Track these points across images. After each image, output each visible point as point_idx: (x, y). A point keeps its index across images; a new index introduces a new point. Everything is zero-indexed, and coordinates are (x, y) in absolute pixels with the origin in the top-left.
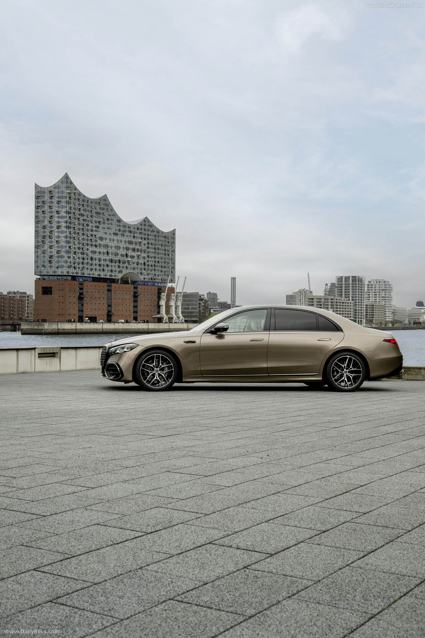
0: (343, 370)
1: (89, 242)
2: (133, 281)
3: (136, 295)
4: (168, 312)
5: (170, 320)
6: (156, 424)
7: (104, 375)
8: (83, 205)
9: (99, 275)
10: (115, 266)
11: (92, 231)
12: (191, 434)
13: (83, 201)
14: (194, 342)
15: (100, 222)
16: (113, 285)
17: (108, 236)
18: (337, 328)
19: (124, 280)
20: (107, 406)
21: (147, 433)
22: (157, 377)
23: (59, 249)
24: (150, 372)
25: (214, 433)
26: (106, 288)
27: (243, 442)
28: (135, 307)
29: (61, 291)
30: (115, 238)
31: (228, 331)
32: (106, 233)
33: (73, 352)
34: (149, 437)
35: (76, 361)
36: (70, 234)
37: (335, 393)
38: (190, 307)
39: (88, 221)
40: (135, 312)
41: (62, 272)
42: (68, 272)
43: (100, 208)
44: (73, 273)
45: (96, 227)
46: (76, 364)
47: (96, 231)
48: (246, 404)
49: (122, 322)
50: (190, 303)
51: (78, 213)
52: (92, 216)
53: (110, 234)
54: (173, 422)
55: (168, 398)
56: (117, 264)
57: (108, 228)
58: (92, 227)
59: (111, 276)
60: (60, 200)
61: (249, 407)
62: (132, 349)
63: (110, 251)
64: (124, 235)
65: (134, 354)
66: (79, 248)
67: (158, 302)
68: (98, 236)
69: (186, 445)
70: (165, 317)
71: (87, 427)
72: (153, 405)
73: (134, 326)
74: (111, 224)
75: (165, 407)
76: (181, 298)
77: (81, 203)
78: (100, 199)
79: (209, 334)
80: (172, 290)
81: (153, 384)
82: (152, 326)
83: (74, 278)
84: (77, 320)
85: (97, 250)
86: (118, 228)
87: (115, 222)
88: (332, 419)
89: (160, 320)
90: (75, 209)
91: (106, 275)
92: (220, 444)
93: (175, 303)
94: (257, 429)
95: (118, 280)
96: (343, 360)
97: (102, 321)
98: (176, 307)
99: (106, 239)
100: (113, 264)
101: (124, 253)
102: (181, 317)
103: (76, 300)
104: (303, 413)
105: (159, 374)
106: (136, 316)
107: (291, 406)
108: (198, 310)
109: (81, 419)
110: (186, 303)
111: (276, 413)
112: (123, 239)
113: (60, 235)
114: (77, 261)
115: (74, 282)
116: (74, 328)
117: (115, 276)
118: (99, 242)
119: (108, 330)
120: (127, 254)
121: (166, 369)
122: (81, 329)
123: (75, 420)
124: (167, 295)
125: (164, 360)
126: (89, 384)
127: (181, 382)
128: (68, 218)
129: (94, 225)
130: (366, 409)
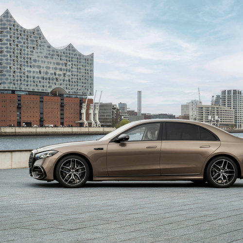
0: (220, 171)
1: (26, 64)
2: (60, 95)
3: (63, 105)
4: (88, 118)
5: (90, 125)
6: (68, 218)
7: (32, 175)
8: (21, 34)
9: (34, 89)
10: (46, 82)
11: (28, 54)
12: (95, 227)
13: (21, 31)
14: (102, 149)
15: (34, 48)
16: (45, 97)
17: (40, 59)
18: (216, 138)
19: (53, 93)
20: (32, 202)
21: (60, 227)
22: (73, 177)
23: (2, 69)
24: (67, 172)
25: (113, 227)
26: (39, 100)
27: (134, 234)
28: (62, 114)
29: (3, 102)
30: (46, 60)
31: (129, 140)
32: (39, 57)
33: (9, 154)
34: (61, 230)
35: (12, 161)
36: (11, 57)
37: (213, 189)
38: (106, 114)
39: (25, 47)
40: (62, 119)
41: (4, 87)
42: (9, 87)
43: (34, 37)
44: (13, 88)
45: (31, 51)
46: (12, 164)
47: (31, 55)
48: (142, 200)
49: (51, 127)
50: (105, 111)
51: (17, 40)
52: (28, 43)
53: (42, 57)
54: (81, 216)
55: (81, 194)
56: (48, 80)
57: (40, 52)
58: (28, 51)
59: (43, 90)
60: (2, 30)
61: (144, 203)
62: (53, 154)
63: (42, 71)
64: (53, 58)
65: (55, 159)
66: (17, 68)
67: (80, 111)
68: (32, 59)
69: (89, 238)
70: (86, 122)
71: (13, 221)
72: (68, 201)
73: (61, 129)
74: (43, 49)
75: (77, 202)
76: (98, 107)
77: (19, 32)
78: (34, 29)
79: (114, 143)
80: (91, 101)
81: (70, 182)
82: (75, 130)
83: (13, 92)
84: (16, 125)
85: (32, 70)
86: (48, 52)
87: (46, 48)
88: (207, 213)
89: (81, 125)
90: (14, 37)
91: (39, 90)
92: (116, 236)
93: (94, 112)
94: (147, 223)
95: (48, 93)
96: (220, 163)
97: (36, 126)
98: (95, 115)
99: (39, 61)
100: (45, 81)
101: (53, 72)
102: (98, 123)
103: (15, 109)
104: (185, 208)
105: (74, 174)
106: (62, 122)
107: (177, 201)
108: (111, 117)
109: (10, 214)
110: (102, 111)
111: (164, 207)
112: (52, 61)
113: (3, 58)
114: (16, 78)
115: (13, 95)
116: (14, 131)
117: (46, 90)
118: (33, 63)
119: (41, 133)
120: (55, 73)
121: (80, 170)
122: (20, 132)
123: (5, 214)
124: (87, 105)
125: (79, 163)
126: (19, 181)
127: (92, 180)
128: (8, 45)
129: (29, 50)
130: (236, 203)
